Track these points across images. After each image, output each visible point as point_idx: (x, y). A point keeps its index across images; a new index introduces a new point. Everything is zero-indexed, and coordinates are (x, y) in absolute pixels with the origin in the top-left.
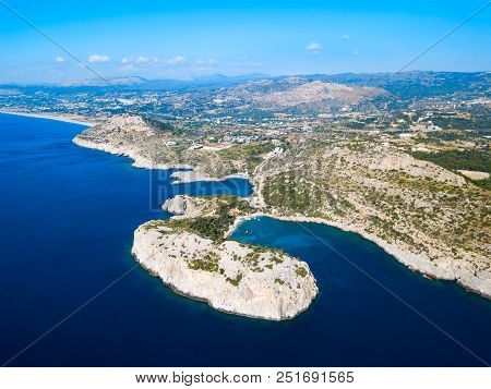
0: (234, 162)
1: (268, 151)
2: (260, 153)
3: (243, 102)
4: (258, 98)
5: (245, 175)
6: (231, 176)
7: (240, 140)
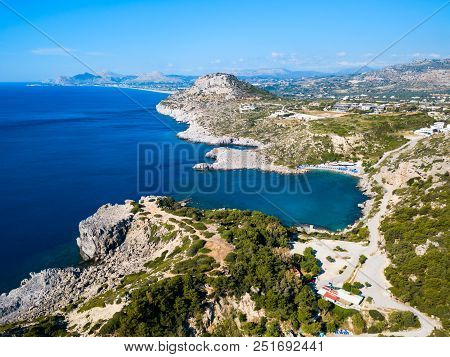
0: (337, 140)
1: (418, 125)
2: (399, 127)
3: (387, 82)
4: (408, 77)
5: (355, 169)
6: (322, 167)
7: (364, 108)
